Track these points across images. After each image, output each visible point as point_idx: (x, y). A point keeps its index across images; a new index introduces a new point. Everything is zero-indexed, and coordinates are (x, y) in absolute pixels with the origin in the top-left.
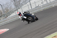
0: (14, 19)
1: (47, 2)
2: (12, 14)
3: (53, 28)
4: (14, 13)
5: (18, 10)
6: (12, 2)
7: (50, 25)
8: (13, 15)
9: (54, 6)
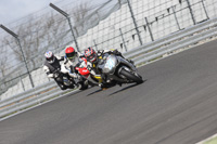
0: (18, 108)
1: (140, 39)
2: (10, 89)
3: (165, 139)
4: (16, 87)
5: (33, 74)
6: (8, 43)
7: (155, 128)
8: (14, 94)
9: (166, 55)
